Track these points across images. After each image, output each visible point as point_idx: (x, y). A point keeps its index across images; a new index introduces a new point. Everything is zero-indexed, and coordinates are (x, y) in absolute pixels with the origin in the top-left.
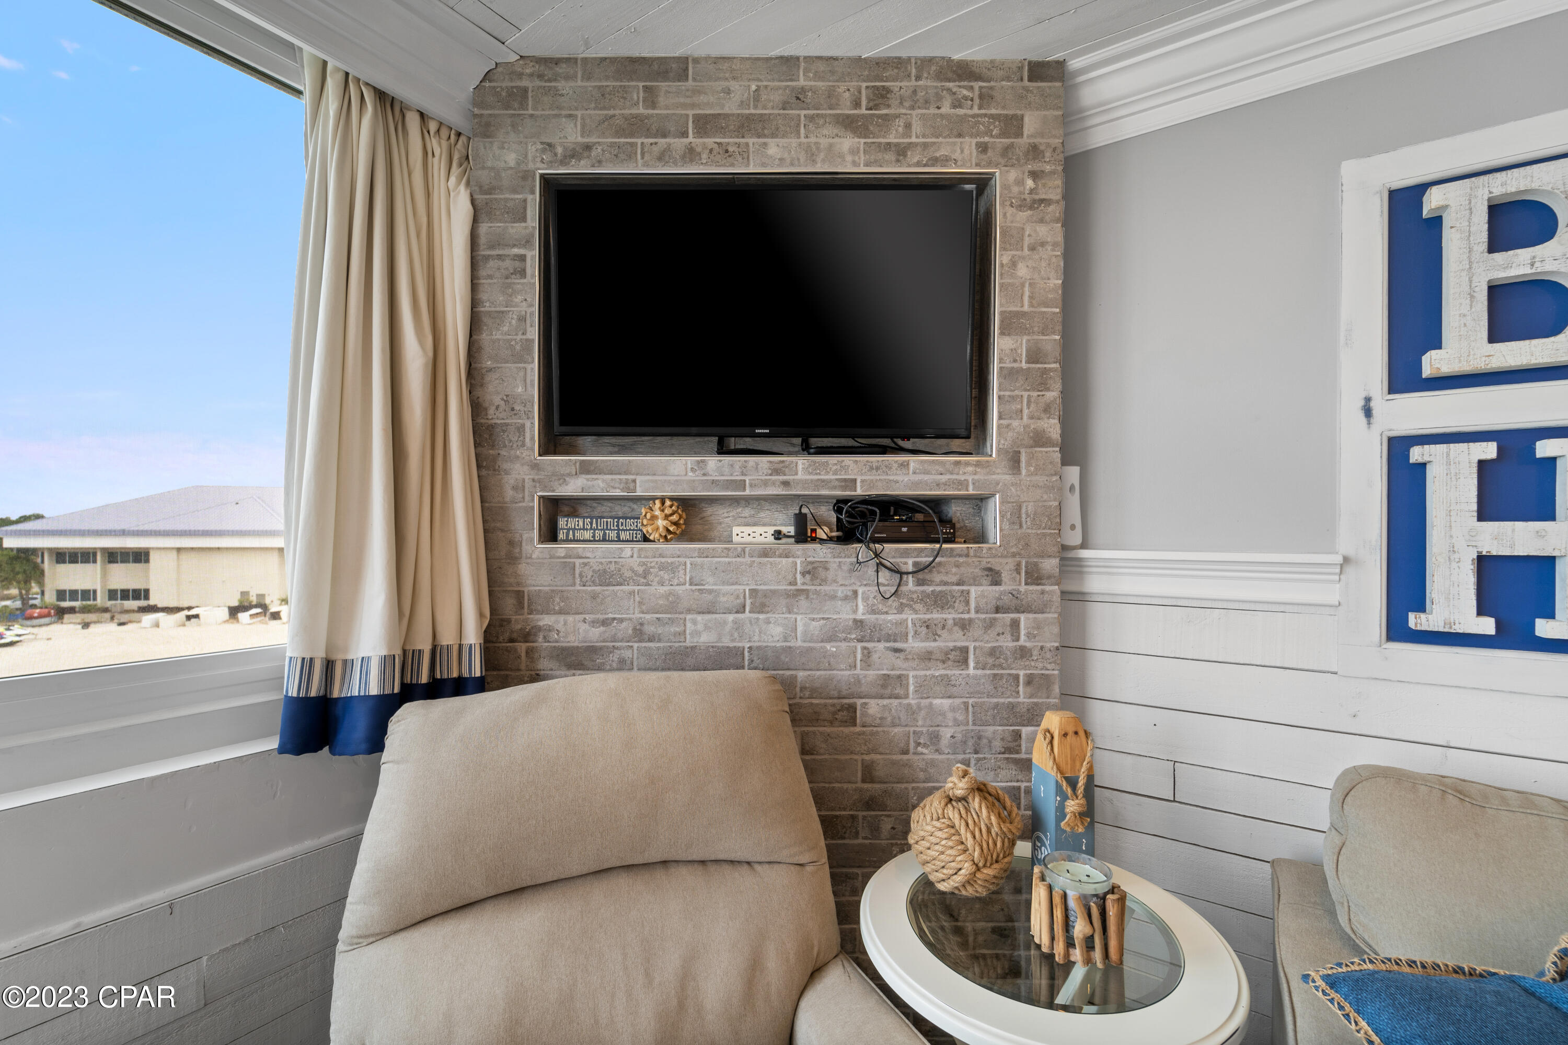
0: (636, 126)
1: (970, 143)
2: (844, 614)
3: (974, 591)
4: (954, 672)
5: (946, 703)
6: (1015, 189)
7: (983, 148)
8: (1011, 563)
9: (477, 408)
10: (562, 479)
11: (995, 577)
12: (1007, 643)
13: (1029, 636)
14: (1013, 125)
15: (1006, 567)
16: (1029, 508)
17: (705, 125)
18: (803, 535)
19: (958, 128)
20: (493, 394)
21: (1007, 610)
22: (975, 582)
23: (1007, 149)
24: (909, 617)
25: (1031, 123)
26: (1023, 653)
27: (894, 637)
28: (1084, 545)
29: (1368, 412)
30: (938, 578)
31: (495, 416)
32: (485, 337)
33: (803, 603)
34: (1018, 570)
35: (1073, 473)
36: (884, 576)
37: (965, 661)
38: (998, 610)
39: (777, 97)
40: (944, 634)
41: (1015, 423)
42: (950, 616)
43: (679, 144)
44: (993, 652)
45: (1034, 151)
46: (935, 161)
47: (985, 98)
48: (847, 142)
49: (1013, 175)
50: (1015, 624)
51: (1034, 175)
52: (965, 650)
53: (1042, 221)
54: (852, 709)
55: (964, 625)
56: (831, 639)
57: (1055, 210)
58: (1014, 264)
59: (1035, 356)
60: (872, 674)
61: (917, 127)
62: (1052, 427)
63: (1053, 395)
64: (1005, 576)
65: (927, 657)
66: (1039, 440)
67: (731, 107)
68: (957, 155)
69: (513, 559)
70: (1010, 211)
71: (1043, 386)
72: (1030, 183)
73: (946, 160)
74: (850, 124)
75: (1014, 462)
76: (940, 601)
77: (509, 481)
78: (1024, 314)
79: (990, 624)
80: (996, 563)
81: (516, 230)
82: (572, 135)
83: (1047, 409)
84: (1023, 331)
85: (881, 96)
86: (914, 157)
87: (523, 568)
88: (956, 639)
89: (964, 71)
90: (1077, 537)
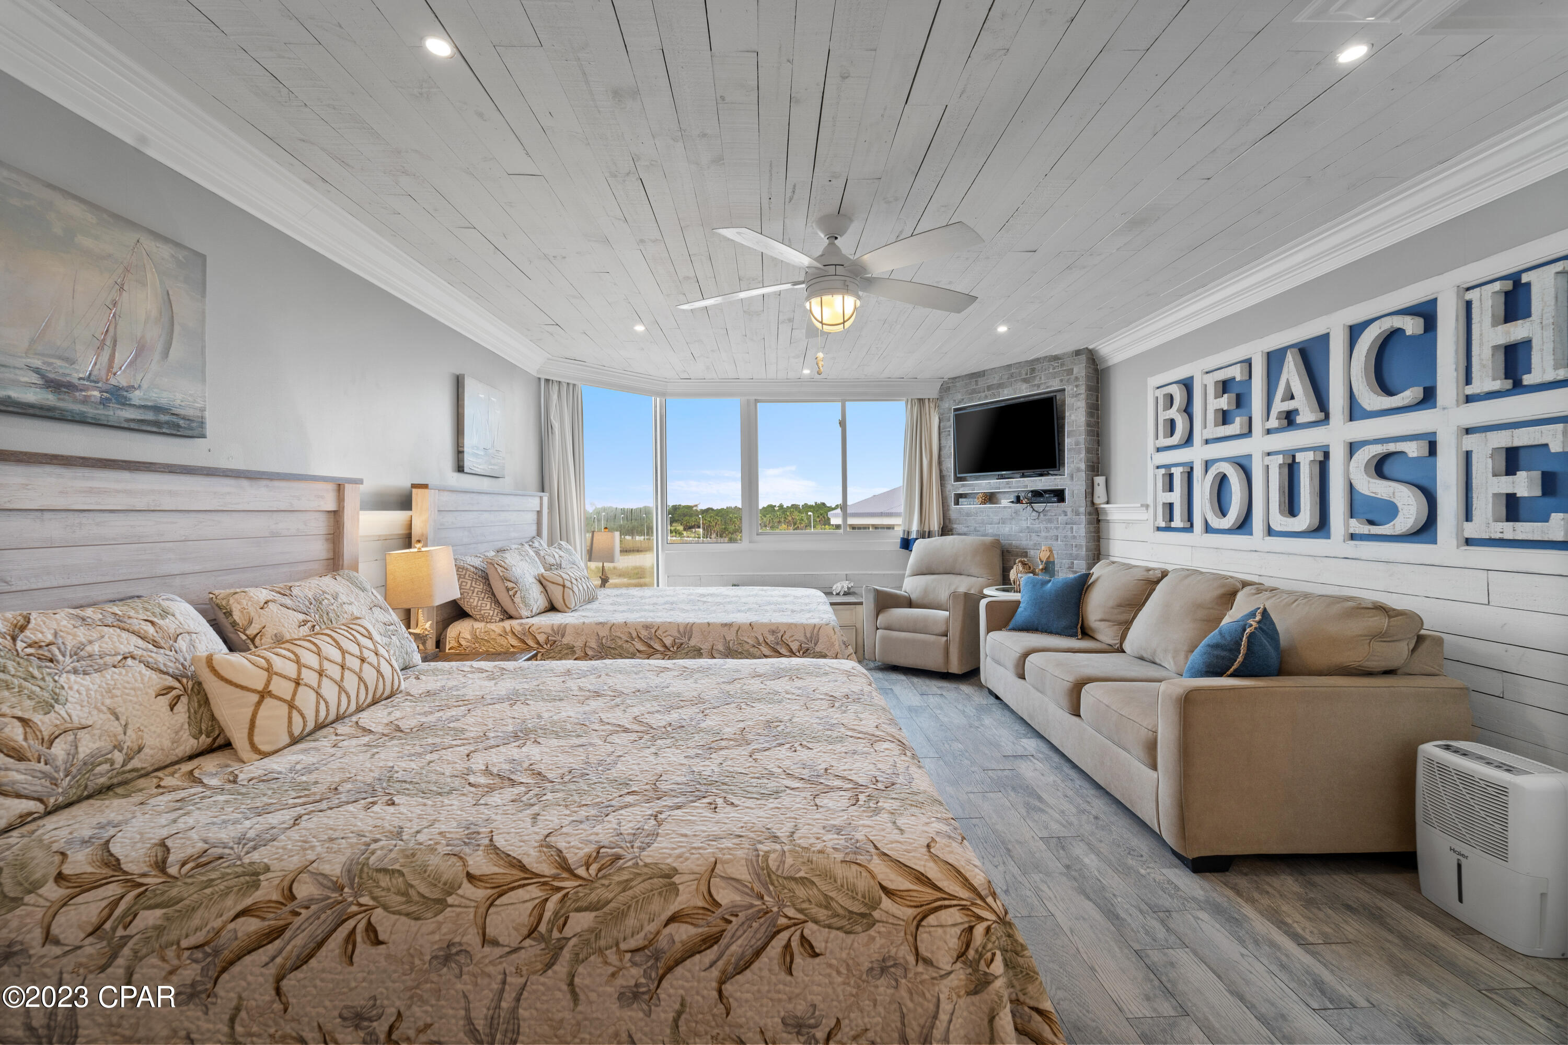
0: (974, 392)
1: (1057, 380)
2: (1024, 524)
3: (1060, 518)
4: (1055, 543)
6: (1071, 392)
7: (1061, 381)
8: (1070, 509)
9: (941, 471)
10: (958, 488)
11: (1065, 513)
12: (1069, 534)
13: (1075, 532)
14: (1070, 372)
15: (1069, 511)
16: (1076, 492)
17: (989, 388)
18: (1018, 500)
19: (1054, 376)
20: (944, 467)
21: (1069, 524)
22: (1061, 515)
23: (1068, 380)
24: (1042, 526)
25: (1076, 369)
26: (1074, 537)
27: (1038, 532)
28: (1108, 503)
29: (1150, 458)
30: (1049, 514)
31: (945, 473)
32: (942, 453)
33: (1014, 522)
34: (1073, 511)
35: (1100, 480)
36: (1034, 514)
37: (1057, 539)
38: (1066, 524)
39: (1006, 377)
40: (1051, 531)
41: (1072, 465)
42: (1053, 525)
43: (983, 395)
44: (1065, 537)
45: (1077, 379)
46: (1048, 387)
47: (1062, 365)
48: (1024, 386)
49: (1070, 387)
50: (1072, 528)
51: (1077, 386)
52: (1058, 536)
53: (1079, 400)
54: (1026, 552)
55: (1057, 528)
56: (1021, 532)
57: (1085, 394)
58: (1071, 415)
59: (1077, 444)
60: (1032, 543)
61: (1043, 378)
62: (1086, 465)
63: (1086, 455)
64: (1069, 513)
65: (1046, 538)
66: (1079, 470)
67: (995, 382)
68: (1055, 384)
69: (948, 510)
70: (1069, 400)
71: (1080, 453)
72: (1076, 389)
73: (1051, 386)
74: (1025, 381)
75: (1072, 477)
76: (1050, 521)
77: (947, 489)
78: (1074, 430)
79: (1064, 528)
80: (1066, 509)
81: (948, 424)
82: (959, 397)
83: (1081, 460)
84: (1074, 436)
85: (1033, 370)
86: (1042, 387)
87: (951, 512)
88: (1055, 532)
89: (1056, 358)
90: (1105, 499)
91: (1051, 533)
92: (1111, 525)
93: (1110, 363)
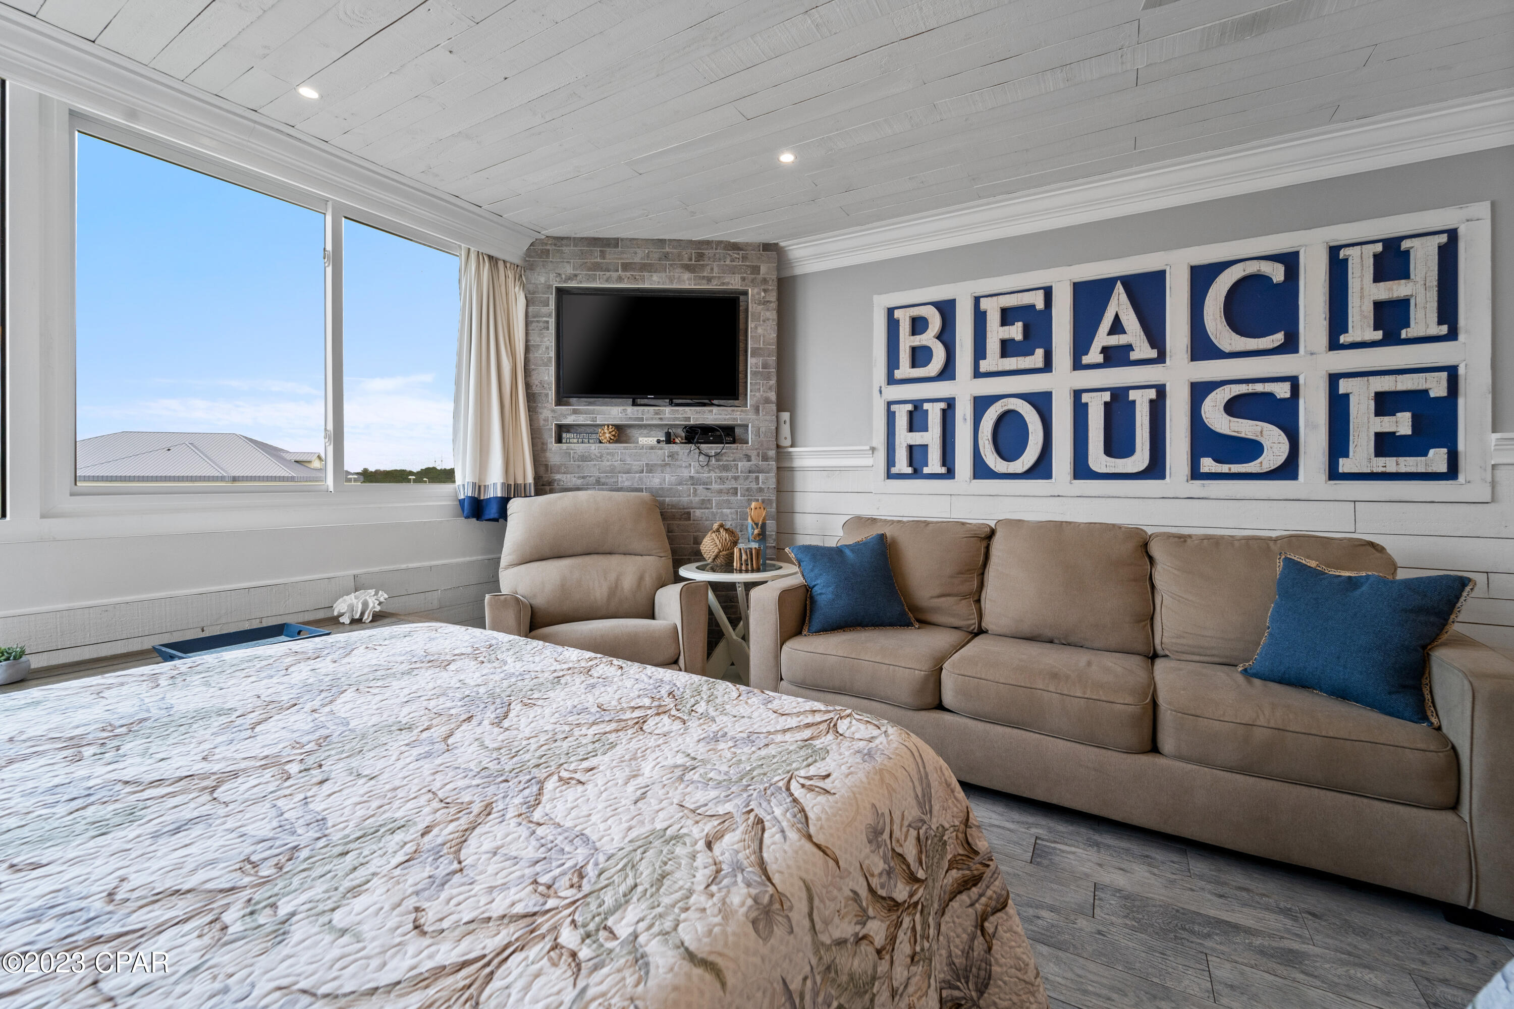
0: (596, 267)
1: (738, 277)
2: (685, 474)
3: (740, 464)
4: (732, 498)
5: (728, 511)
6: (757, 297)
7: (743, 279)
8: (755, 453)
9: (528, 386)
10: (565, 416)
11: (748, 458)
12: (753, 485)
13: (763, 482)
14: (756, 270)
15: (753, 454)
16: (763, 429)
17: (626, 267)
18: (669, 440)
19: (733, 271)
20: (535, 380)
21: (753, 472)
22: (740, 460)
23: (753, 281)
24: (713, 475)
25: (763, 269)
26: (761, 490)
27: (706, 483)
28: (792, 446)
29: (881, 392)
30: (725, 458)
31: (536, 389)
32: (531, 356)
33: (668, 469)
34: (758, 455)
35: (786, 416)
36: (702, 458)
37: (736, 493)
38: (750, 472)
39: (656, 256)
40: (728, 482)
41: (757, 394)
42: (730, 474)
43: (615, 275)
44: (748, 490)
45: (765, 281)
46: (723, 284)
47: (744, 258)
48: (686, 276)
49: (756, 290)
50: (757, 478)
51: (765, 291)
52: (736, 489)
53: (768, 310)
54: (689, 513)
55: (736, 478)
56: (680, 484)
57: (774, 305)
58: (756, 328)
59: (765, 366)
60: (697, 499)
61: (716, 269)
62: (773, 396)
63: (773, 382)
64: (752, 458)
65: (720, 492)
66: (767, 401)
67: (637, 260)
68: (732, 282)
69: (544, 450)
70: (755, 306)
71: (768, 378)
72: (763, 294)
73: (728, 284)
74: (688, 268)
75: (757, 411)
76: (726, 468)
77: (542, 417)
78: (760, 348)
79: (747, 478)
80: (749, 452)
81: (544, 310)
82: (569, 270)
83: (770, 388)
84: (760, 355)
85: (700, 256)
86: (715, 282)
87: (548, 454)
88: (734, 484)
89: (735, 247)
90: (788, 442)
91: (728, 485)
92: (798, 476)
93: (799, 271)
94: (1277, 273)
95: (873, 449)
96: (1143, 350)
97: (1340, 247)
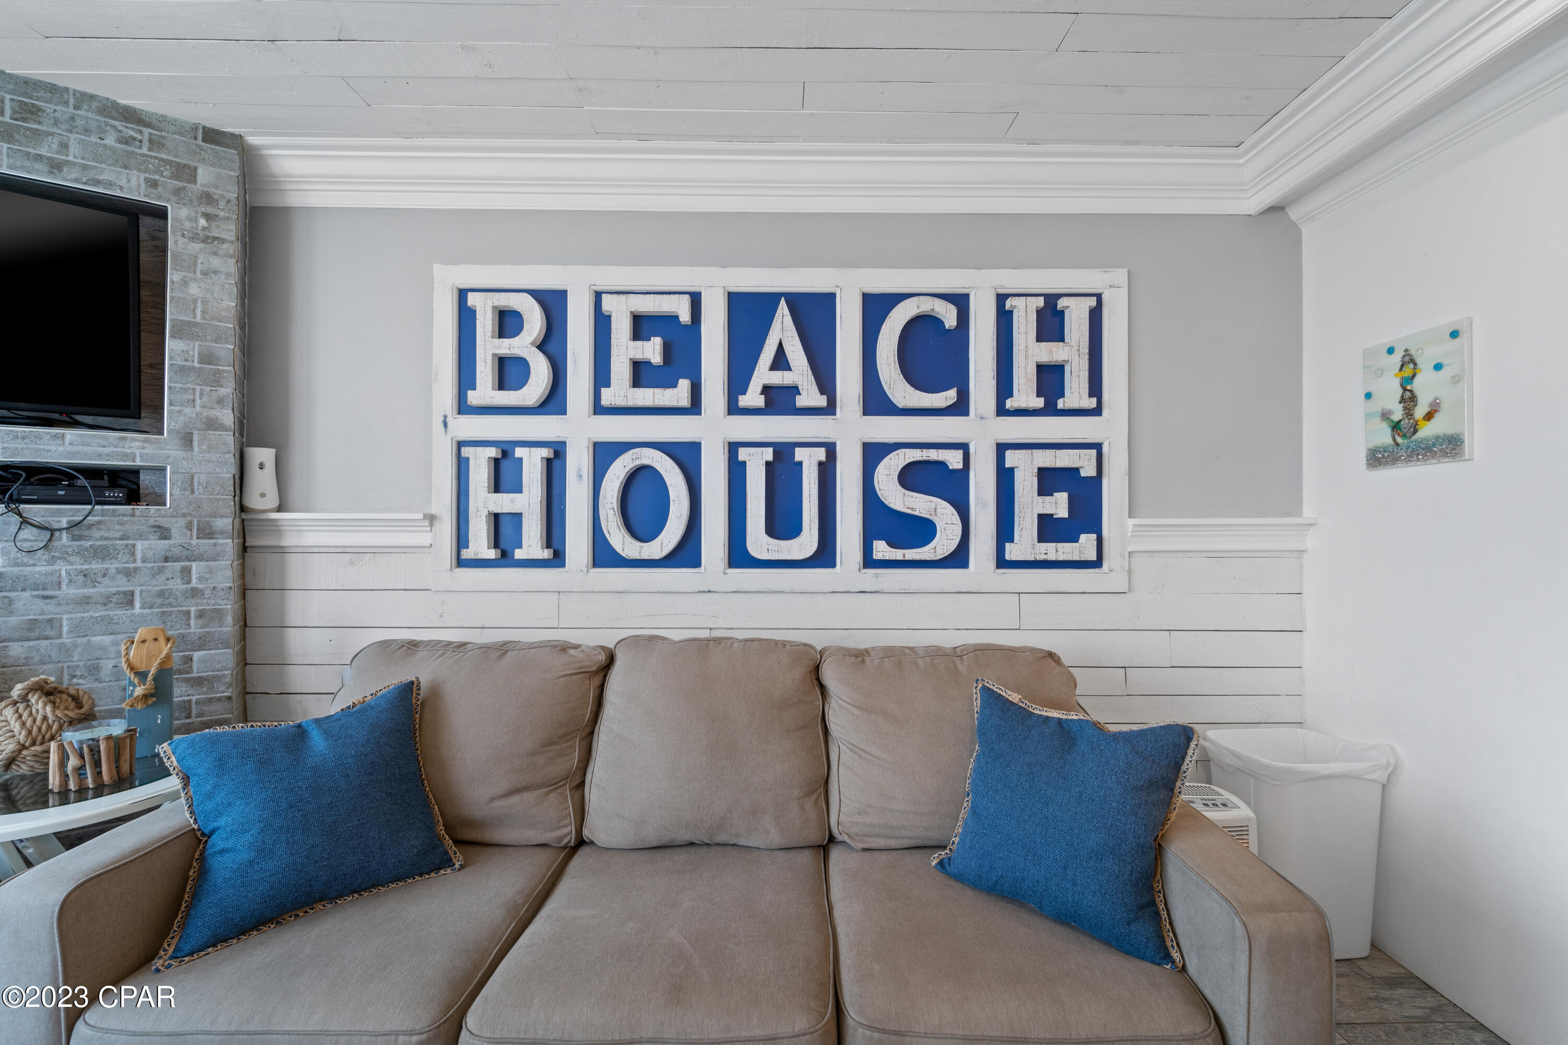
1: (137, 177)
3: (140, 545)
4: (118, 613)
5: (107, 639)
6: (188, 224)
7: (153, 184)
8: (182, 522)
11: (163, 533)
12: (177, 585)
13: (200, 579)
14: (185, 173)
15: (176, 525)
16: (201, 478)
19: (123, 162)
21: (177, 560)
22: (141, 536)
23: (179, 190)
24: (63, 568)
25: (204, 175)
26: (195, 593)
27: (43, 586)
28: (280, 509)
29: (445, 424)
30: (97, 534)
34: (189, 526)
35: (262, 455)
37: (131, 603)
38: (166, 559)
40: (106, 581)
41: (188, 410)
42: (112, 566)
44: (161, 594)
45: (208, 198)
46: (97, 183)
47: (155, 144)
49: (184, 212)
50: (186, 572)
51: (207, 216)
52: (132, 593)
53: (215, 254)
55: (129, 574)
57: (232, 248)
58: (185, 283)
59: (207, 358)
60: (14, 620)
61: (74, 148)
62: (228, 417)
63: (228, 389)
64: (174, 532)
65: (84, 602)
66: (212, 425)
68: (123, 183)
70: (181, 241)
71: (215, 380)
72: (203, 222)
73: (109, 185)
75: (187, 440)
76: (101, 553)
78: (197, 324)
79: (158, 571)
80: (164, 522)
83: (220, 401)
84: (195, 337)
85: (29, 111)
86: (71, 174)
88: (123, 584)
89: (131, 116)
90: (272, 500)
91: (107, 587)
92: (293, 561)
93: (294, 200)
94: (949, 316)
95: (431, 519)
96: (810, 396)
97: (1007, 296)
